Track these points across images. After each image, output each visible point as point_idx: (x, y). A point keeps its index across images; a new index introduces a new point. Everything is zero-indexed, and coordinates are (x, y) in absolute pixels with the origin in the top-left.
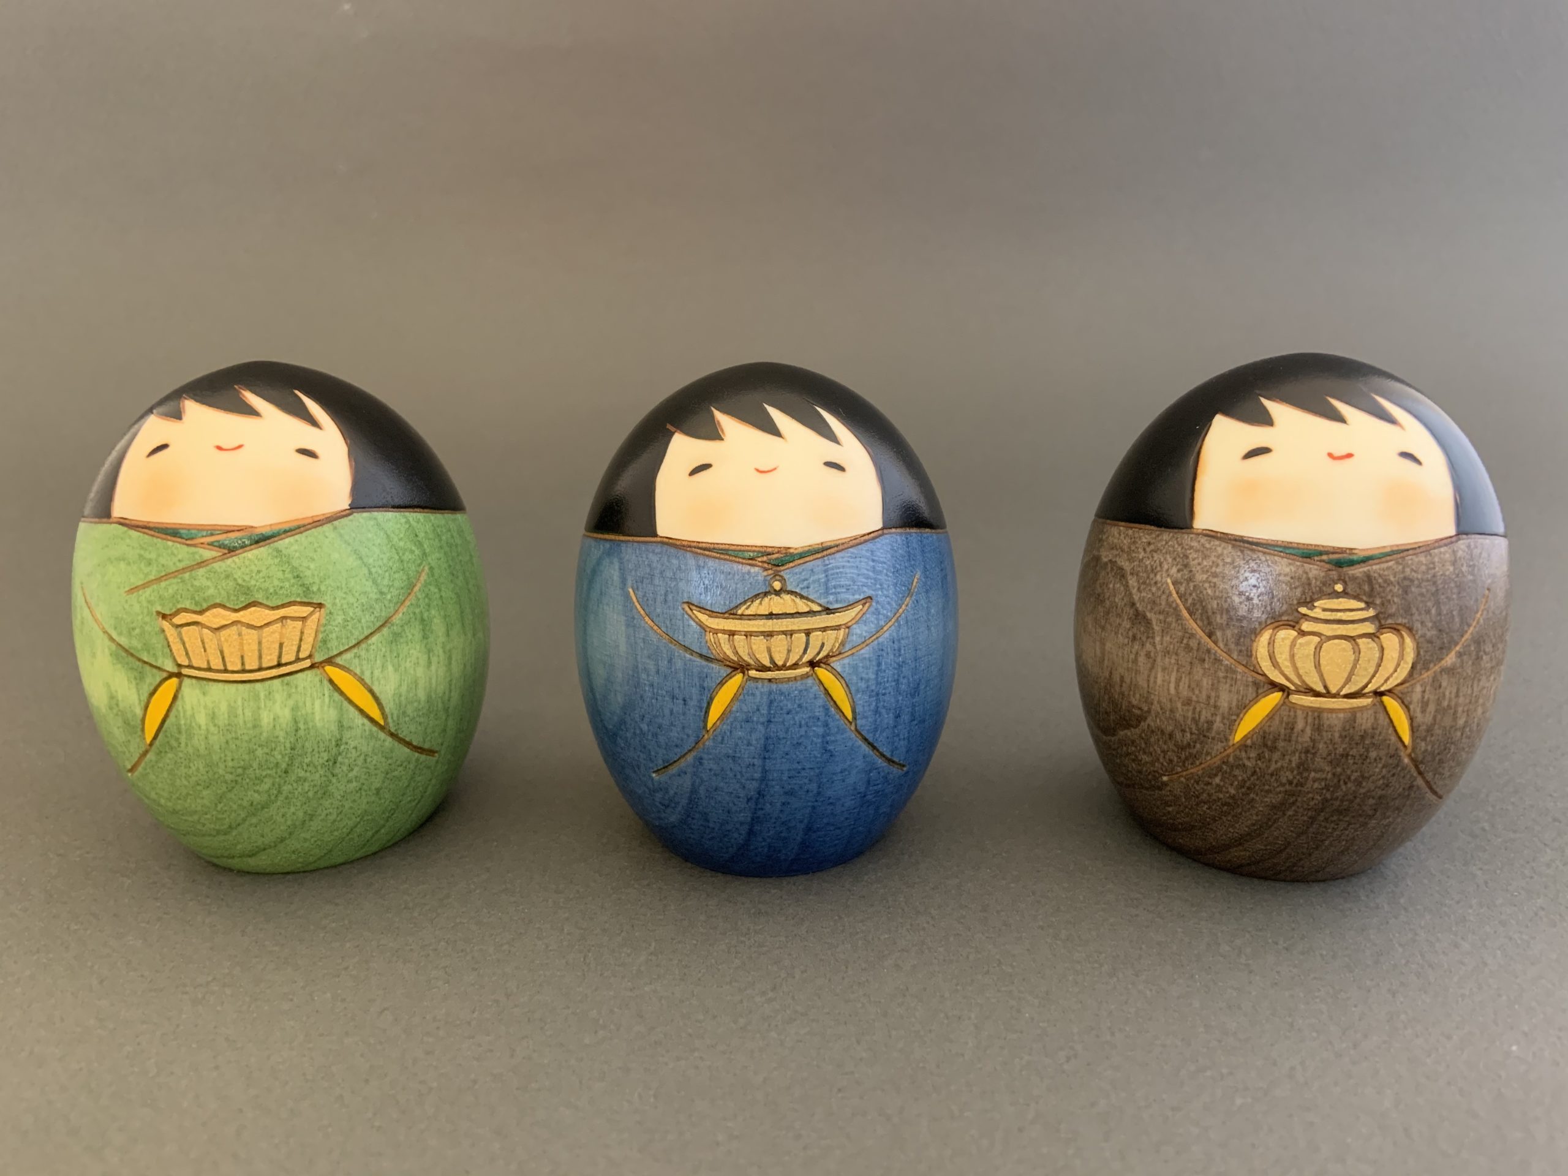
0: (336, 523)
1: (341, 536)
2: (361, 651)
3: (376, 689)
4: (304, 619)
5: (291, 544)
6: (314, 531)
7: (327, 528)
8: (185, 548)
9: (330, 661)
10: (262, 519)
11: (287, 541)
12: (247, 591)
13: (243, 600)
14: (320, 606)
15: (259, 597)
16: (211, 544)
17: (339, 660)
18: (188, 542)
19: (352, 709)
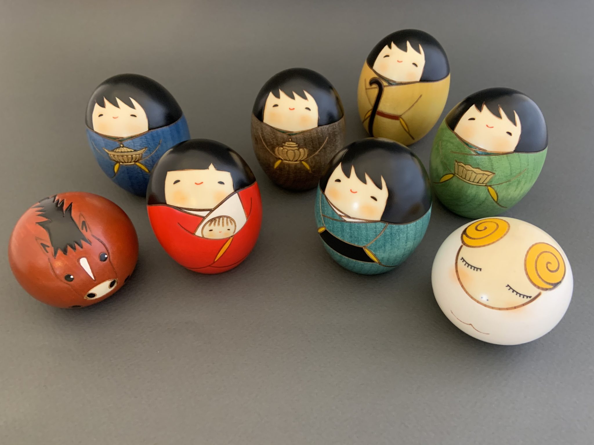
0: (508, 155)
1: (508, 158)
2: (499, 186)
3: (498, 194)
4: (489, 176)
5: (494, 158)
6: (501, 156)
7: (505, 156)
8: (468, 149)
9: (490, 186)
10: (489, 148)
11: (493, 156)
12: (478, 165)
13: (476, 166)
14: (494, 173)
15: (480, 167)
16: (475, 151)
17: (493, 186)
18: (470, 148)
19: (490, 196)
